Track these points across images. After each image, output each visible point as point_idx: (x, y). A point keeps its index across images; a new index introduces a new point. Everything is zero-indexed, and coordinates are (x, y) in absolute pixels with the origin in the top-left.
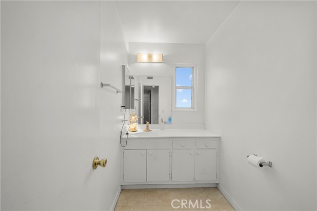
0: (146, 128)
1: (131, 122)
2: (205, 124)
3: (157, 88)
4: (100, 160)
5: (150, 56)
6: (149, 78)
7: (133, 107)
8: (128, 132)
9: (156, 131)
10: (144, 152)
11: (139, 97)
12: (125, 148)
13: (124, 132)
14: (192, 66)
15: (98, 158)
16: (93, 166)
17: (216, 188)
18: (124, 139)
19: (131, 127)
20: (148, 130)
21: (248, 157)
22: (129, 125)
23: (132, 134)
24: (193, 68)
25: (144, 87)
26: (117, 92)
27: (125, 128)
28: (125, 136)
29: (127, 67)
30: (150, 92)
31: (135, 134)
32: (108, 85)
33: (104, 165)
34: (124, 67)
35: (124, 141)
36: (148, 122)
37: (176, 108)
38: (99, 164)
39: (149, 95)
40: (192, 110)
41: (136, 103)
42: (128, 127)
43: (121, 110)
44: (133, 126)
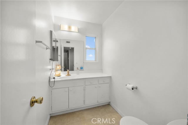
0: (67, 73)
1: (57, 70)
2: (102, 70)
3: (72, 49)
4: (37, 98)
5: (70, 28)
6: (67, 42)
7: (57, 60)
8: (55, 77)
9: (74, 75)
10: (67, 89)
11: (61, 54)
12: (53, 88)
13: (52, 77)
14: (95, 36)
15: (34, 98)
16: (31, 104)
17: (109, 105)
18: (52, 81)
19: (56, 74)
20: (69, 75)
21: (126, 85)
22: (55, 72)
23: (58, 78)
24: (96, 37)
25: (64, 48)
26: (47, 49)
27: (52, 74)
28: (52, 80)
29: (54, 32)
30: (68, 51)
31: (59, 78)
32: (41, 42)
33: (41, 102)
34: (51, 32)
35: (51, 83)
36: (68, 70)
37: (86, 61)
38: (36, 102)
39: (67, 53)
40: (96, 62)
41: (59, 58)
42: (54, 73)
43: (50, 62)
44: (58, 73)
